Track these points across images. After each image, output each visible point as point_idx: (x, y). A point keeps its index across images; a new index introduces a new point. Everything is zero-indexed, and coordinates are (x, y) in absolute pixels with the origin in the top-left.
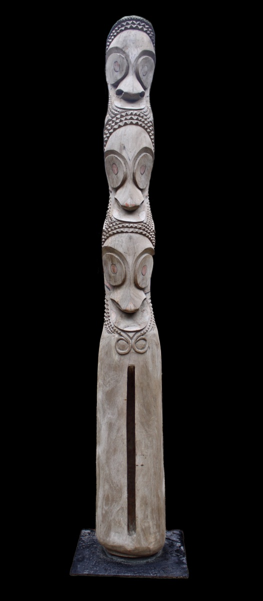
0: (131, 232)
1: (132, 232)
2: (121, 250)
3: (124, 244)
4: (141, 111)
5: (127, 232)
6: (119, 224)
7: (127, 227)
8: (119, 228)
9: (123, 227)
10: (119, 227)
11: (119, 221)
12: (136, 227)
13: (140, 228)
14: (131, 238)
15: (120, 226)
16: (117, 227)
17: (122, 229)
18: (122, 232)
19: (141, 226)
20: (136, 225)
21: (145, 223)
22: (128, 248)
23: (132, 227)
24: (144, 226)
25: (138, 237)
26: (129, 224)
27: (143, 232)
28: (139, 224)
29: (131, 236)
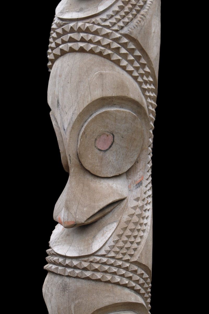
0: (68, 276)
4: (93, 20)
5: (60, 275)
13: (85, 269)
14: (65, 288)
19: (87, 264)
20: (75, 263)
21: (103, 256)
22: (59, 309)
25: (80, 287)
26: (65, 258)
27: (95, 275)
28: (86, 259)
29: (67, 283)
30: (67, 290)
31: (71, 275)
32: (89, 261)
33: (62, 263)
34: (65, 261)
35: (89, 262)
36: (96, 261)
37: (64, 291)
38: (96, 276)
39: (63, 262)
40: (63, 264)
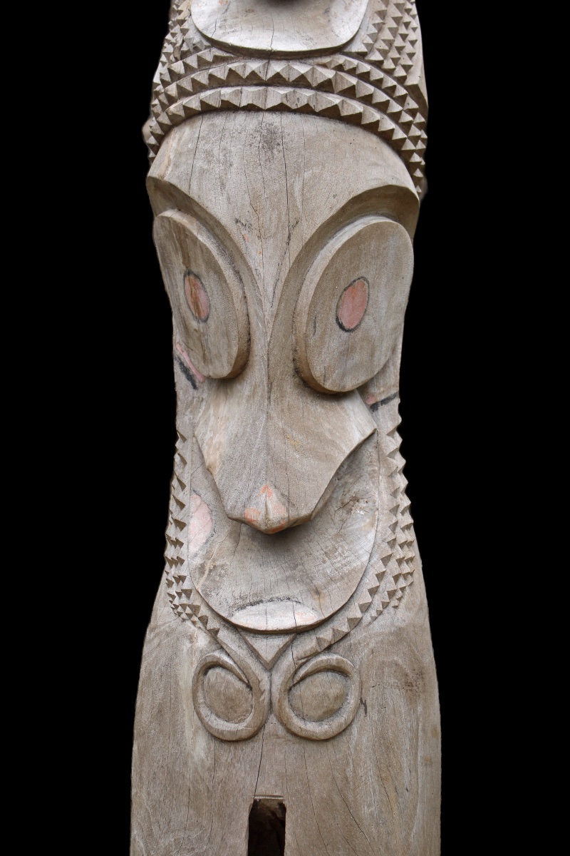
0: (273, 110)
1: (281, 109)
2: (218, 207)
3: (234, 177)
5: (251, 108)
6: (217, 60)
7: (254, 79)
8: (215, 82)
9: (233, 79)
10: (211, 77)
11: (214, 43)
12: (302, 82)
13: (326, 87)
14: (270, 141)
15: (220, 72)
16: (202, 78)
17: (227, 93)
18: (228, 108)
19: (329, 74)
20: (301, 68)
21: (361, 56)
22: (255, 198)
23: (278, 80)
24: (352, 72)
25: (314, 135)
26: (267, 61)
27: (349, 105)
28: (326, 60)
29: (276, 127)
30: (279, 144)
31: (288, 104)
32: (333, 66)
33: (258, 74)
34: (266, 68)
35: (333, 69)
36: (351, 67)
37: (271, 149)
38: (352, 106)
39: (261, 70)
40: (261, 75)
